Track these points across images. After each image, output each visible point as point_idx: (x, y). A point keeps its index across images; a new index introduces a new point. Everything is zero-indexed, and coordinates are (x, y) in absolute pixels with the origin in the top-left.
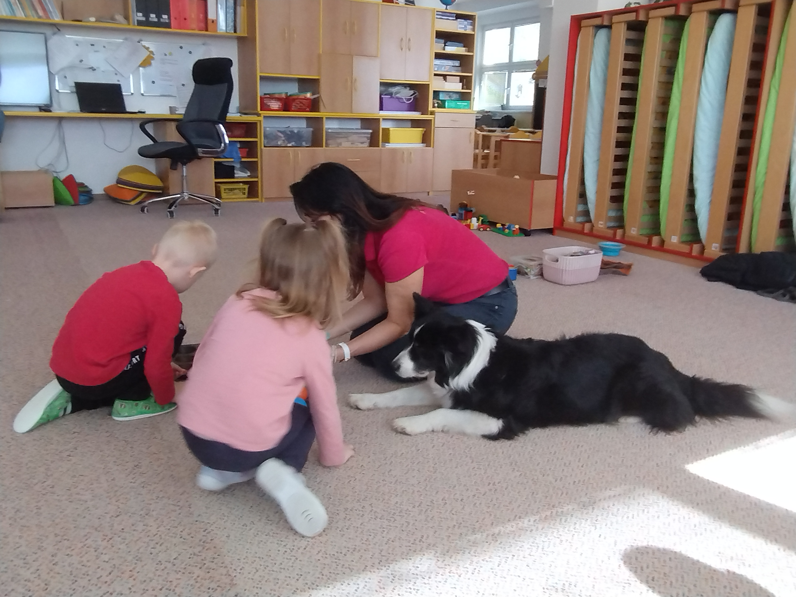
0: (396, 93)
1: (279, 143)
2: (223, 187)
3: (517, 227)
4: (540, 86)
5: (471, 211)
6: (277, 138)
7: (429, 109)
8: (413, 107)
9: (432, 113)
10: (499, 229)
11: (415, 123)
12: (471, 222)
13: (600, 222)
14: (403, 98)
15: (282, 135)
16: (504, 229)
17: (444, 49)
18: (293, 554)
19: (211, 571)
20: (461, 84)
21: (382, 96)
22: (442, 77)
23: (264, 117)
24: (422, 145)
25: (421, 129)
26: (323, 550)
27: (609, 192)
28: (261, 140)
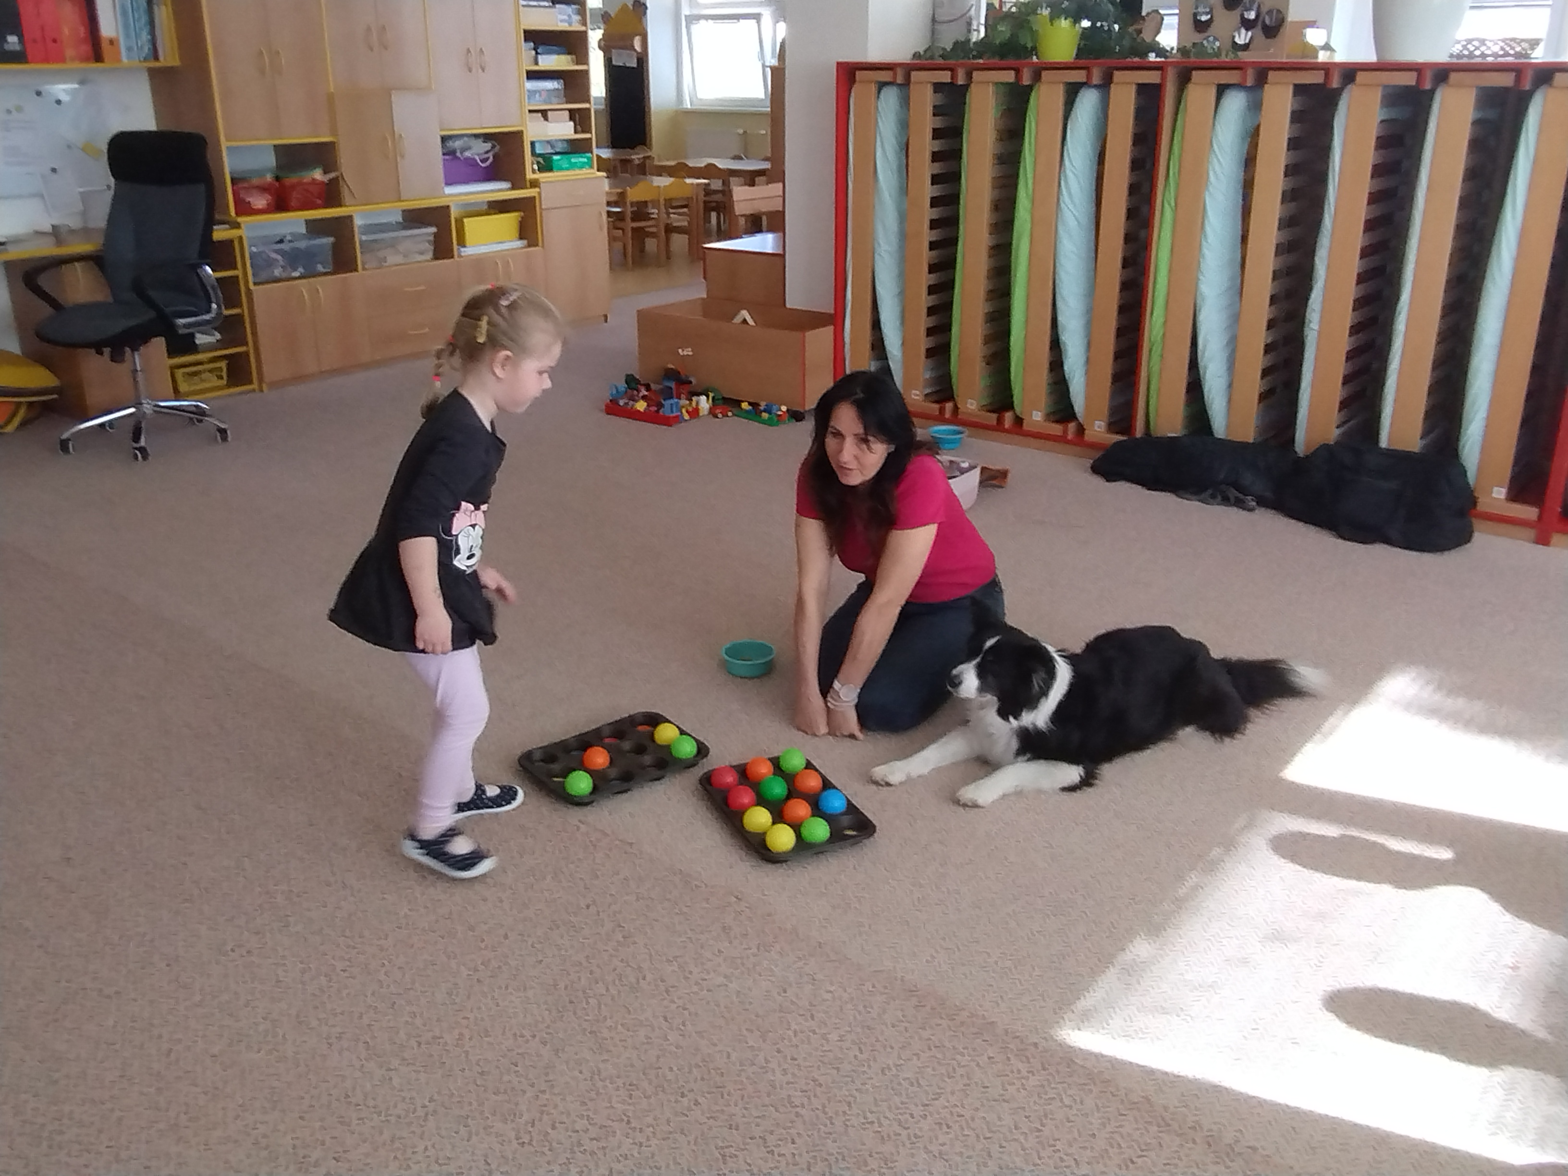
0: (463, 150)
1: (277, 272)
2: (179, 373)
3: (784, 408)
5: (691, 382)
6: (271, 264)
7: (528, 177)
8: (491, 174)
9: (535, 184)
10: (747, 411)
12: (697, 403)
13: (914, 392)
14: (477, 158)
15: (279, 257)
16: (757, 412)
17: (536, 63)
20: (572, 123)
22: (540, 115)
23: (246, 227)
24: (521, 243)
25: (514, 216)
27: (924, 343)
28: (245, 272)
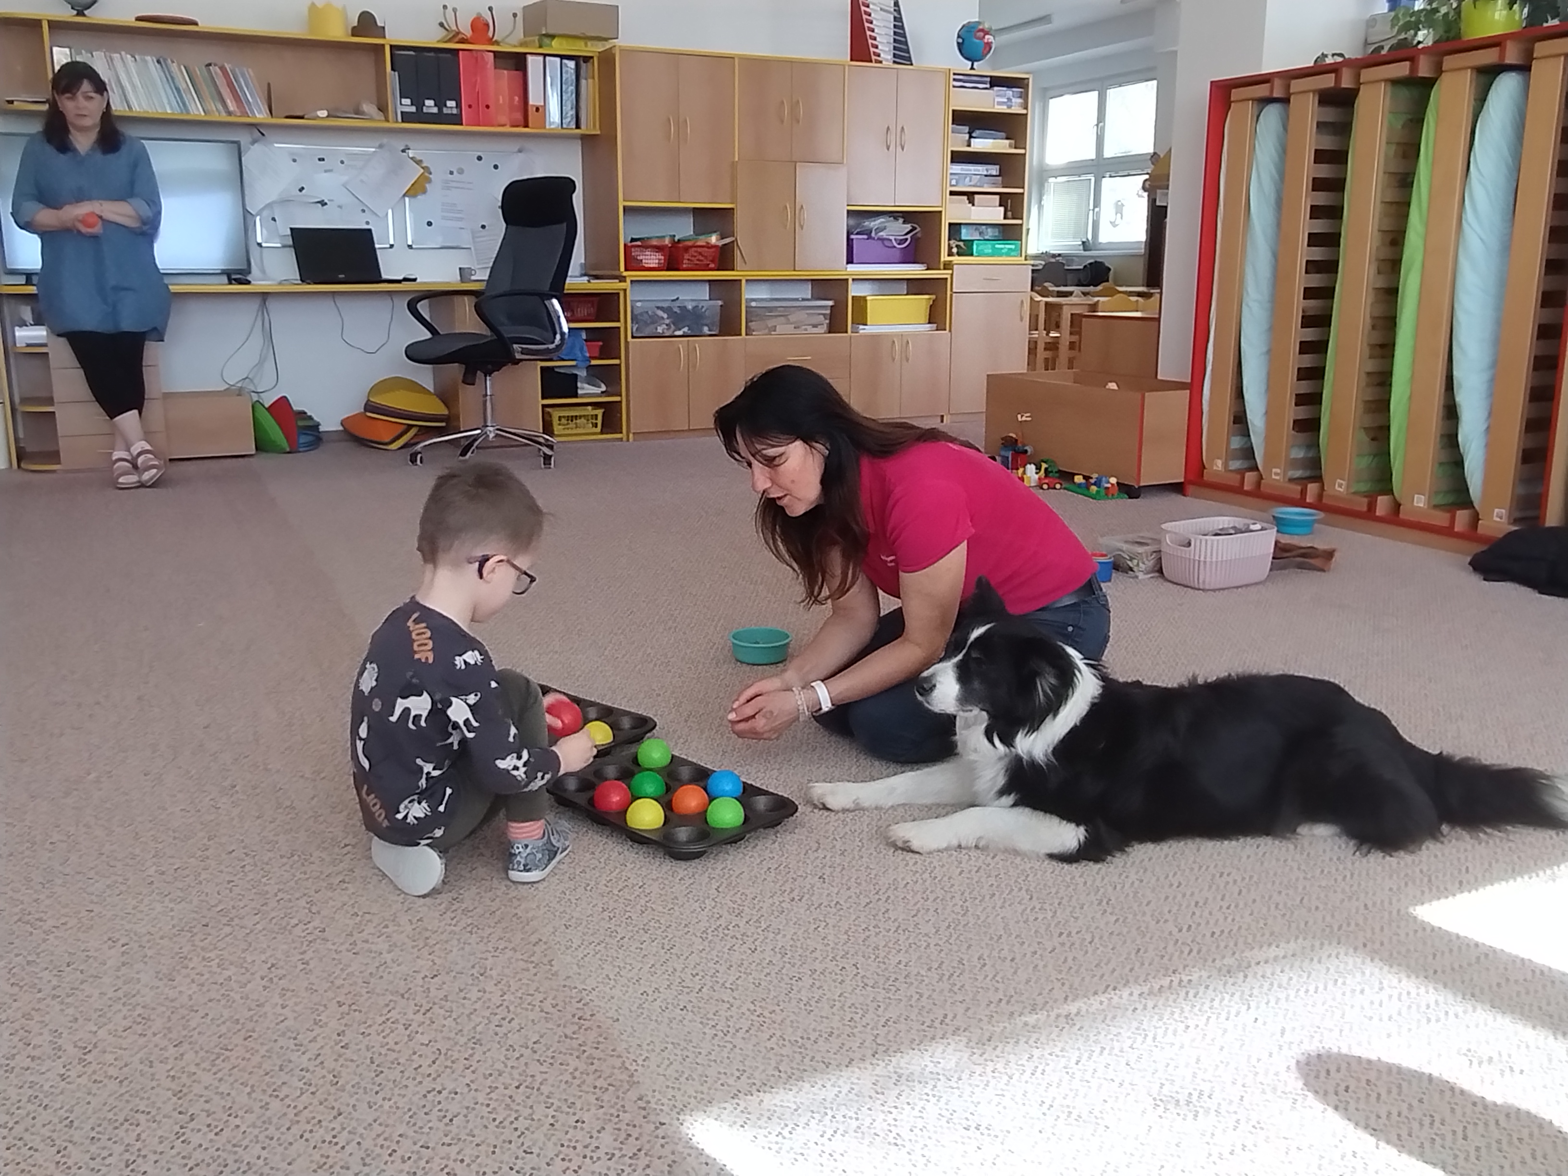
0: (879, 230)
1: (660, 330)
2: (556, 414)
3: (1113, 480)
4: (1158, 203)
5: (1026, 451)
6: (655, 320)
7: (942, 259)
8: (910, 255)
9: (948, 266)
10: (1080, 485)
11: (915, 286)
12: (1024, 473)
13: (1274, 470)
14: (892, 238)
15: (665, 316)
16: (1088, 486)
17: (969, 145)
18: (728, 1038)
19: (595, 1061)
20: (1002, 209)
21: (852, 237)
22: (965, 198)
23: (632, 281)
24: (928, 326)
25: (927, 297)
26: (778, 1033)
27: (1291, 412)
28: (625, 325)
